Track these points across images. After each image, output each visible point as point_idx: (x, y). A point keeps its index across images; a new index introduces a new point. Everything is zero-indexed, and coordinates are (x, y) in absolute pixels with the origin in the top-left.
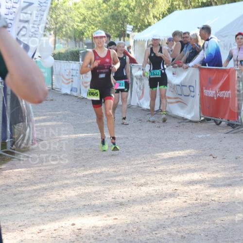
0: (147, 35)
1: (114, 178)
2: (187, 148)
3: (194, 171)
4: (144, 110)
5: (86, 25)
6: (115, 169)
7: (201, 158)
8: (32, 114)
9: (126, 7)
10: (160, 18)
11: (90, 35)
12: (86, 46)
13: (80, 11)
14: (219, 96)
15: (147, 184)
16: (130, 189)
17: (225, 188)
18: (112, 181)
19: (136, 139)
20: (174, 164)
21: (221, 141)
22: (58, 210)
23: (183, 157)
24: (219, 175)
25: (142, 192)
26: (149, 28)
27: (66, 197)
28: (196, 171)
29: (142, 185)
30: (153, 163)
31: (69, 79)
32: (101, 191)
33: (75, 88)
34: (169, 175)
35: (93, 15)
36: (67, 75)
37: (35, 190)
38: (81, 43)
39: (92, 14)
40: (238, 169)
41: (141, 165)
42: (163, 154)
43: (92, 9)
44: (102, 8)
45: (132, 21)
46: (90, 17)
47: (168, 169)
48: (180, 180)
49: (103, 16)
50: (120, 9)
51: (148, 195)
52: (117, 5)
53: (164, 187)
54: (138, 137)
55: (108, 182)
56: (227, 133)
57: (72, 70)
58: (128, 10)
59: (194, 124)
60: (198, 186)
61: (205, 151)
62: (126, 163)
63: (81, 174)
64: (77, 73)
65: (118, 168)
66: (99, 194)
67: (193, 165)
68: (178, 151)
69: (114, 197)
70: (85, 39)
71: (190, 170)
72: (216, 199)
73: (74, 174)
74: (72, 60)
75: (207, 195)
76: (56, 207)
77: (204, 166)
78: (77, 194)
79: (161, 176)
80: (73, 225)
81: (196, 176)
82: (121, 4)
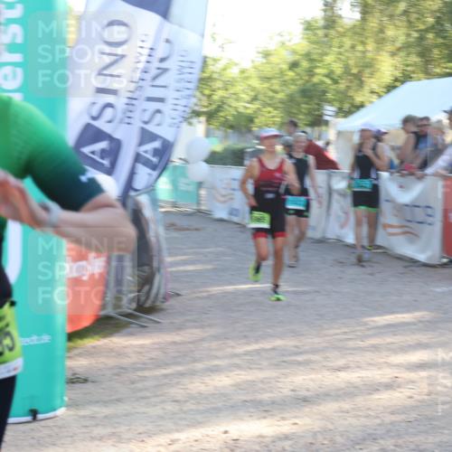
1: (294, 358)
2: (417, 309)
3: (427, 346)
4: (347, 246)
5: (259, 106)
6: (297, 343)
8: (165, 253)
9: (327, 76)
10: (382, 93)
13: (250, 83)
15: (349, 367)
16: (320, 376)
18: (291, 363)
20: (395, 335)
22: (201, 408)
25: (340, 380)
27: (216, 387)
28: (430, 347)
29: (339, 369)
30: (359, 333)
31: (227, 195)
32: (271, 378)
33: (236, 210)
34: (385, 354)
35: (272, 90)
36: (224, 188)
37: (165, 376)
38: (250, 136)
39: (269, 87)
41: (339, 337)
42: (377, 318)
43: (269, 79)
44: (286, 78)
45: (334, 100)
46: (266, 93)
47: (384, 343)
48: (403, 362)
49: (288, 92)
50: (315, 80)
51: (349, 385)
52: (311, 73)
53: (376, 372)
54: (336, 290)
55: (284, 364)
57: (233, 179)
58: (328, 81)
59: (430, 269)
60: (432, 372)
61: (446, 313)
62: (316, 333)
63: (241, 350)
65: (301, 341)
66: (269, 383)
67: (425, 337)
68: (402, 313)
69: (292, 388)
70: (255, 129)
71: (419, 346)
73: (229, 350)
76: (199, 403)
78: (232, 382)
79: (372, 354)
80: (226, 432)
82: (318, 71)
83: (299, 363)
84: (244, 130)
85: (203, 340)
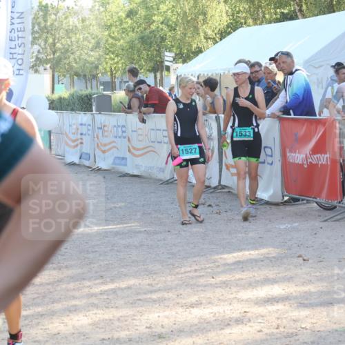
1: (149, 296)
2: (262, 246)
3: (274, 281)
5: (101, 53)
6: (151, 281)
7: (285, 261)
9: (162, 23)
10: (217, 39)
11: (108, 69)
12: (102, 87)
13: (90, 31)
14: (310, 162)
15: (201, 304)
17: (322, 309)
18: (146, 301)
19: (183, 233)
20: (243, 271)
21: (315, 234)
23: (256, 261)
24: (311, 288)
25: (193, 316)
26: (201, 56)
27: (74, 327)
28: (276, 282)
29: (192, 306)
30: (210, 270)
32: (127, 316)
33: (87, 154)
34: (234, 289)
35: (113, 38)
36: (74, 134)
37: (26, 317)
38: (94, 82)
39: (109, 35)
41: (190, 274)
42: (225, 256)
43: (109, 27)
44: (125, 26)
45: (173, 46)
46: (107, 41)
47: (233, 279)
48: (251, 297)
49: (128, 39)
50: (153, 27)
51: (202, 321)
52: (148, 20)
53: (227, 308)
55: (139, 302)
56: (325, 221)
57: (81, 124)
58: (165, 29)
59: (273, 207)
60: (280, 306)
61: (290, 249)
62: (168, 271)
63: (97, 290)
64: (88, 130)
65: (154, 280)
66: (126, 321)
67: (272, 272)
68: (248, 250)
69: (148, 326)
70: (100, 75)
71: (267, 281)
72: (309, 326)
73: (86, 290)
74: (81, 111)
75: (294, 320)
77: (288, 274)
78: (90, 321)
79: (223, 291)
81: (277, 290)
82: (155, 18)
84: (88, 76)
85: (60, 281)
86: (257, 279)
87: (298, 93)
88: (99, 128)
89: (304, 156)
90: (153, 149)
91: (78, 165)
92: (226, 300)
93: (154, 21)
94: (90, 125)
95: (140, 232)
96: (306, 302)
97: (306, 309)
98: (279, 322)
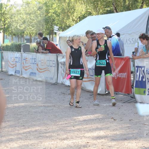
0: (69, 33)
1: (45, 135)
2: (96, 113)
3: (101, 129)
4: (66, 86)
5: (26, 26)
6: (45, 128)
7: (106, 120)
9: (53, 13)
10: (78, 21)
11: (29, 33)
12: (26, 41)
14: (118, 77)
15: (68, 138)
16: (56, 142)
17: (122, 141)
18: (43, 137)
19: (61, 107)
20: (87, 124)
21: (120, 108)
23: (93, 120)
24: (118, 132)
25: (64, 144)
26: (70, 28)
28: (102, 129)
29: (64, 139)
30: (72, 124)
31: (14, 64)
32: (35, 144)
33: (18, 71)
34: (83, 132)
35: (31, 19)
36: (12, 62)
38: (22, 39)
40: (131, 128)
41: (64, 125)
42: (79, 117)
43: (30, 14)
44: (37, 14)
45: (58, 24)
46: (29, 20)
47: (82, 128)
48: (90, 136)
49: (38, 20)
50: (49, 15)
51: (68, 146)
52: (47, 12)
53: (79, 141)
54: (62, 105)
55: (40, 137)
56: (124, 103)
57: (16, 58)
58: (55, 16)
59: (101, 96)
60: (103, 140)
61: (108, 115)
62: (54, 124)
63: (21, 132)
64: (19, 60)
65: (47, 127)
67: (100, 125)
68: (90, 115)
69: (44, 148)
70: (25, 36)
71: (97, 129)
73: (17, 132)
74: (16, 51)
75: (109, 146)
77: (107, 126)
78: (18, 146)
79: (78, 133)
81: (102, 133)
82: (50, 11)
83: (47, 137)
84: (20, 36)
85: (5, 127)
86: (93, 128)
87: (113, 46)
88: (24, 59)
89: (115, 74)
90: (48, 69)
91: (14, 76)
92: (79, 137)
93: (50, 12)
94: (20, 58)
95: (41, 106)
96: (114, 138)
97: (114, 141)
98: (103, 147)
